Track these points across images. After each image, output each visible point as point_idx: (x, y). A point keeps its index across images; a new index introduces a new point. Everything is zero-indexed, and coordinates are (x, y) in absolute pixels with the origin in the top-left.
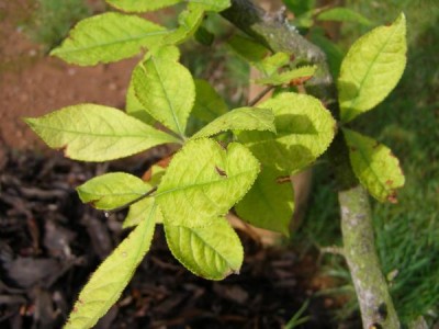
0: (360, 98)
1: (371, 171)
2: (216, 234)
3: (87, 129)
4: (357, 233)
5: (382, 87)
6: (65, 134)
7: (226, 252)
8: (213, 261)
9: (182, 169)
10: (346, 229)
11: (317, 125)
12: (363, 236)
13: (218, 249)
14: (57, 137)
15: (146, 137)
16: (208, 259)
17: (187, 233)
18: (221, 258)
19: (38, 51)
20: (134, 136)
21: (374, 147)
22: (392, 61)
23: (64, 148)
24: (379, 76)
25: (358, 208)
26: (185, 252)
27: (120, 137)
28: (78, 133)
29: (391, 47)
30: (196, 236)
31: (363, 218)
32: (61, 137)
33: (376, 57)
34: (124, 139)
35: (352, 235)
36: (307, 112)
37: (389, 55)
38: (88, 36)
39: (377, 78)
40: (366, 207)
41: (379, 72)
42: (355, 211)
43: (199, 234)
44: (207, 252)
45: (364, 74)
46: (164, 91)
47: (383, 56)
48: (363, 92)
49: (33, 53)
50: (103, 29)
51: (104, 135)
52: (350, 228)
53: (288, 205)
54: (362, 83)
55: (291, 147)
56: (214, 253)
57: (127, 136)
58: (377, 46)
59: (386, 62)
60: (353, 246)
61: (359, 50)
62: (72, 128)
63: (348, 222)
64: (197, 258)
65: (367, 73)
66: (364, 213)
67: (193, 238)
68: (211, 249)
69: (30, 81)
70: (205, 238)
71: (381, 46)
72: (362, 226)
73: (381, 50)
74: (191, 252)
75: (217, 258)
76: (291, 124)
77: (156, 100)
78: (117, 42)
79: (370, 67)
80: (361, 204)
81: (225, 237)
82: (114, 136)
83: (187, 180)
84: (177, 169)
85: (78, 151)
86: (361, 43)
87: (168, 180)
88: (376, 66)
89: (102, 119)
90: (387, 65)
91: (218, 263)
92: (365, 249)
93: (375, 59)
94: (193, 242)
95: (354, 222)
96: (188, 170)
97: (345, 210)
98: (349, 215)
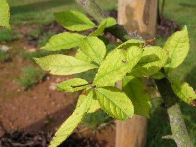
0: (172, 63)
1: (181, 93)
2: (121, 101)
3: (59, 65)
4: (178, 126)
5: (181, 58)
6: (50, 66)
7: (126, 109)
8: (120, 113)
9: (106, 67)
10: (173, 125)
11: (160, 56)
12: (181, 127)
13: (122, 109)
14: (47, 67)
15: (86, 66)
16: (118, 113)
17: (108, 101)
18: (123, 112)
19: (21, 90)
20: (81, 66)
21: (181, 83)
22: (183, 46)
23: (50, 71)
24: (179, 53)
25: (177, 115)
26: (107, 109)
27: (74, 67)
28: (56, 66)
29: (182, 40)
30: (112, 102)
31: (180, 119)
32: (48, 67)
33: (177, 45)
34: (76, 67)
35: (176, 127)
36: (154, 53)
37: (182, 44)
38: (56, 42)
39: (178, 54)
40: (180, 114)
41: (179, 52)
42: (176, 116)
43: (113, 101)
44: (117, 109)
45: (172, 53)
46: (93, 49)
47: (179, 45)
48: (173, 60)
49: (19, 90)
50: (63, 39)
51: (67, 67)
52: (174, 124)
53: (148, 103)
54: (172, 56)
55: (149, 68)
56: (120, 110)
57: (78, 66)
58: (176, 40)
59: (181, 47)
60: (177, 132)
61: (169, 43)
62: (53, 64)
63: (173, 121)
64: (113, 112)
65: (174, 52)
66: (180, 117)
67: (110, 103)
68: (119, 108)
69: (17, 101)
70: (116, 103)
71: (178, 40)
72: (180, 123)
73: (178, 42)
74: (110, 109)
75: (122, 112)
76: (148, 59)
77: (89, 53)
78: (68, 43)
79: (174, 50)
80: (178, 113)
81: (125, 102)
82: (71, 67)
83: (109, 70)
84: (103, 68)
85: (56, 72)
86: (170, 40)
87: (99, 74)
88: (177, 49)
89: (66, 61)
90: (182, 48)
91: (122, 115)
92: (183, 133)
93: (176, 46)
94: (110, 105)
95: (176, 121)
96: (109, 66)
97: (171, 117)
98: (173, 118)
